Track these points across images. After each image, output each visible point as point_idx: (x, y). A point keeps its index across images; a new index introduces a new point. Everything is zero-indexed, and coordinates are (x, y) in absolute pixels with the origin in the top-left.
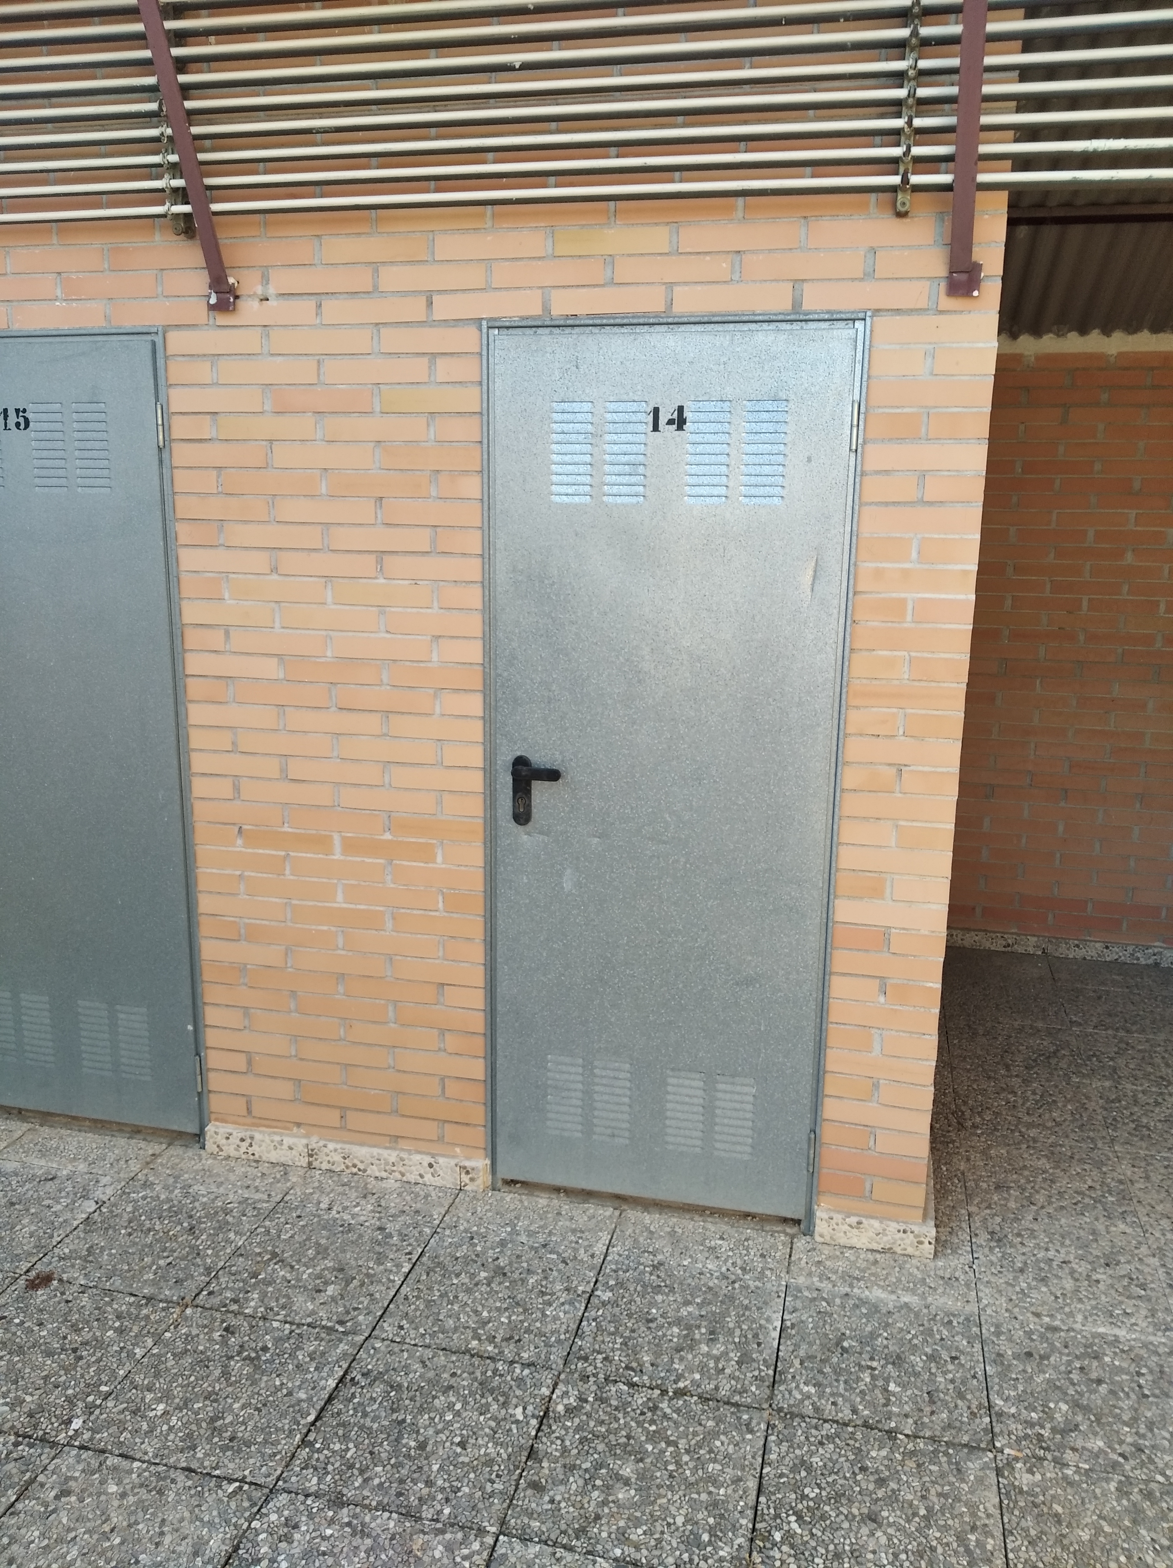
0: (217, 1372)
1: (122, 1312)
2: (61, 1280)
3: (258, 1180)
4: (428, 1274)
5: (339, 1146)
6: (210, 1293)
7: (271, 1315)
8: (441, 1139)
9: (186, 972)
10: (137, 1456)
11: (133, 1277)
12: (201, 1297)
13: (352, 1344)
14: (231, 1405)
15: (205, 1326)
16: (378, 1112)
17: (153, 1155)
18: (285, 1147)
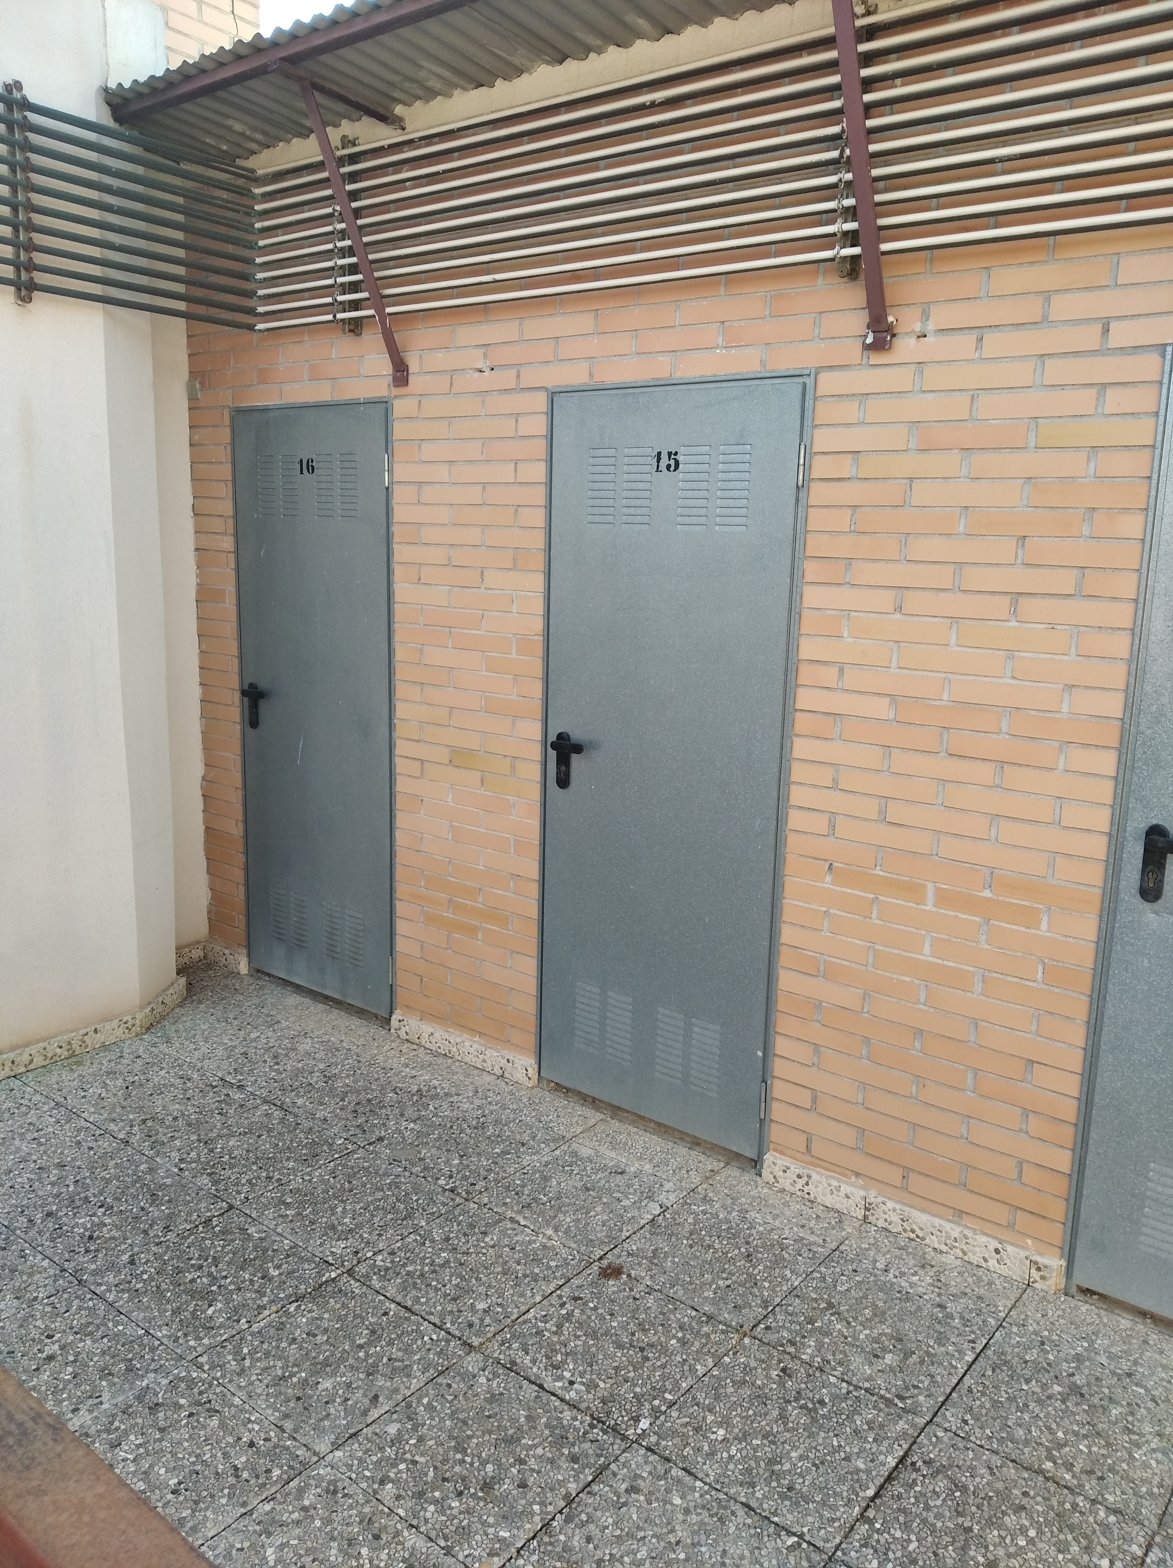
0: (775, 1413)
1: (685, 1324)
2: (629, 1276)
3: (813, 1222)
4: (994, 1371)
5: (898, 1207)
6: (768, 1328)
7: (827, 1368)
8: (1011, 1226)
9: (762, 999)
10: (700, 1475)
11: (694, 1291)
12: (759, 1329)
13: (913, 1425)
14: (788, 1453)
15: (763, 1361)
16: (944, 1182)
17: (712, 1171)
18: (842, 1194)
